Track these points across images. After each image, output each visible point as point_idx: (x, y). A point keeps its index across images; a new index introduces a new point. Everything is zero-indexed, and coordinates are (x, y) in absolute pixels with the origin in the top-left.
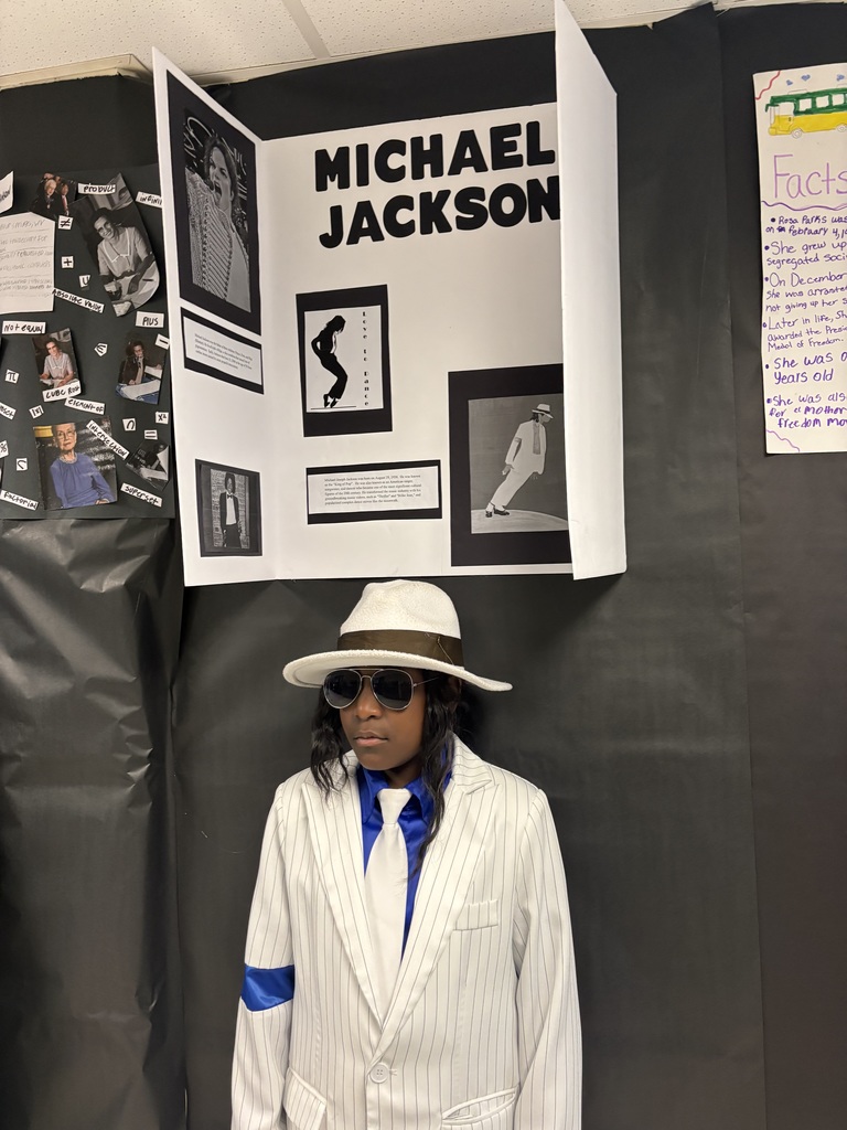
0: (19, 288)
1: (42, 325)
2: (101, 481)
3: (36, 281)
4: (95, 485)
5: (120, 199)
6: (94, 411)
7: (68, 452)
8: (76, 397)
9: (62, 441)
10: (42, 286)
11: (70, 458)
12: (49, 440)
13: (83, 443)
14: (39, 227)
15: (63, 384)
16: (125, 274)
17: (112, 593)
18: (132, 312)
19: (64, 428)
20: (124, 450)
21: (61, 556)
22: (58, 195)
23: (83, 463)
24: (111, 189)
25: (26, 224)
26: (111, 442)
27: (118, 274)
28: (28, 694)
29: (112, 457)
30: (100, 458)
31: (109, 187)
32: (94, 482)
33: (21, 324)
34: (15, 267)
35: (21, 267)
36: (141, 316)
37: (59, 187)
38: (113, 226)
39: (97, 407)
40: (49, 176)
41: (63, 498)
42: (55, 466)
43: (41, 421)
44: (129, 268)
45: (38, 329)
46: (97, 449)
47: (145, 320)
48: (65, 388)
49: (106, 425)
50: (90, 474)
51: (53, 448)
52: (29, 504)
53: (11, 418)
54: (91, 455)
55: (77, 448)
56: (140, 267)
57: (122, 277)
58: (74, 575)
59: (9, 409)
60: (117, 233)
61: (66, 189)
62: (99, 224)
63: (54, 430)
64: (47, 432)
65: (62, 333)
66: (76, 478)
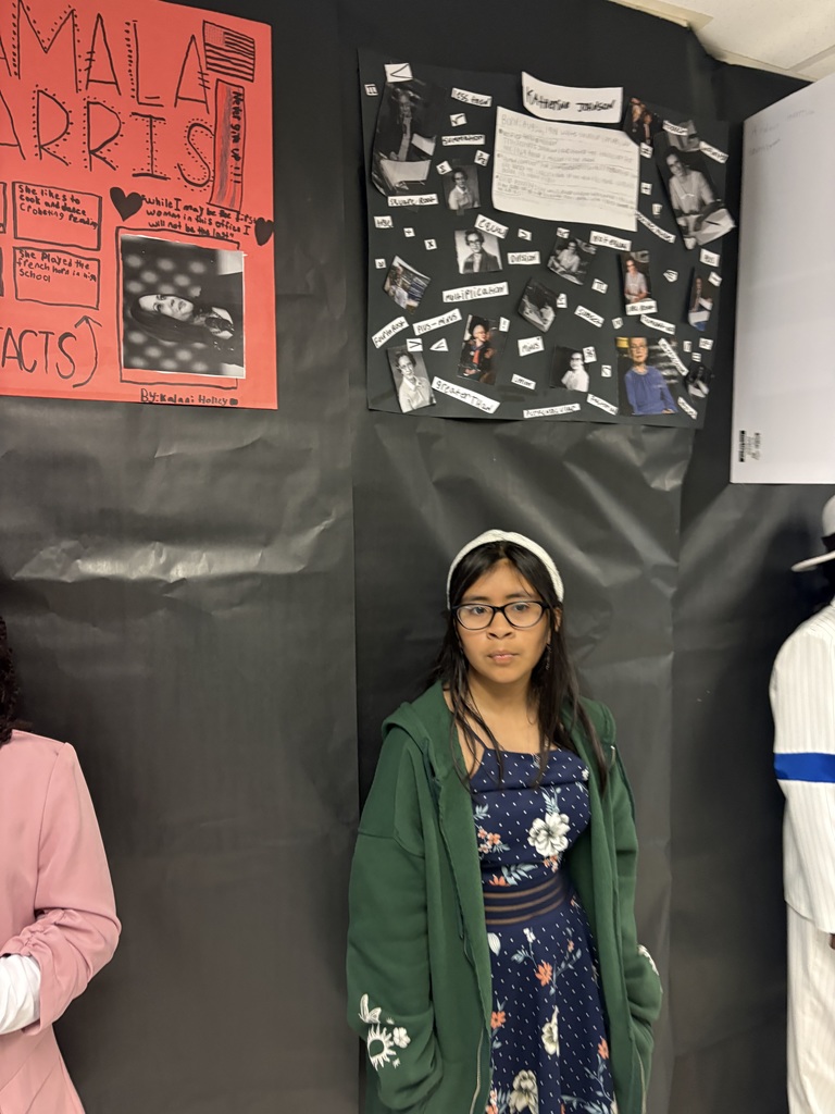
0: (608, 202)
1: (627, 243)
2: (668, 394)
3: (622, 200)
4: (663, 397)
5: (689, 143)
6: (664, 330)
7: (639, 364)
8: (650, 315)
9: (635, 353)
10: (626, 206)
11: (641, 370)
12: (624, 351)
13: (654, 358)
14: (625, 148)
15: (637, 301)
16: (692, 213)
17: (673, 491)
18: (698, 248)
19: (638, 341)
20: (684, 368)
21: (634, 457)
22: (641, 122)
23: (654, 376)
24: (683, 132)
25: (615, 141)
26: (677, 361)
27: (686, 210)
28: (604, 581)
29: (675, 373)
30: (666, 373)
31: (681, 129)
32: (662, 394)
33: (610, 238)
34: (606, 182)
35: (610, 182)
36: (705, 253)
37: (642, 116)
38: (683, 166)
39: (667, 327)
40: (635, 100)
41: (635, 405)
42: (628, 375)
43: (621, 332)
44: (695, 208)
45: (623, 246)
46: (665, 364)
47: (707, 257)
48: (638, 305)
49: (674, 344)
50: (659, 386)
51: (627, 358)
52: (611, 409)
53: (599, 325)
54: (661, 369)
55: (648, 362)
56: (704, 209)
57: (688, 215)
58: (646, 475)
59: (596, 316)
60: (685, 174)
61: (648, 119)
62: (671, 160)
63: (630, 343)
64: (623, 343)
65: (640, 253)
66: (647, 388)
